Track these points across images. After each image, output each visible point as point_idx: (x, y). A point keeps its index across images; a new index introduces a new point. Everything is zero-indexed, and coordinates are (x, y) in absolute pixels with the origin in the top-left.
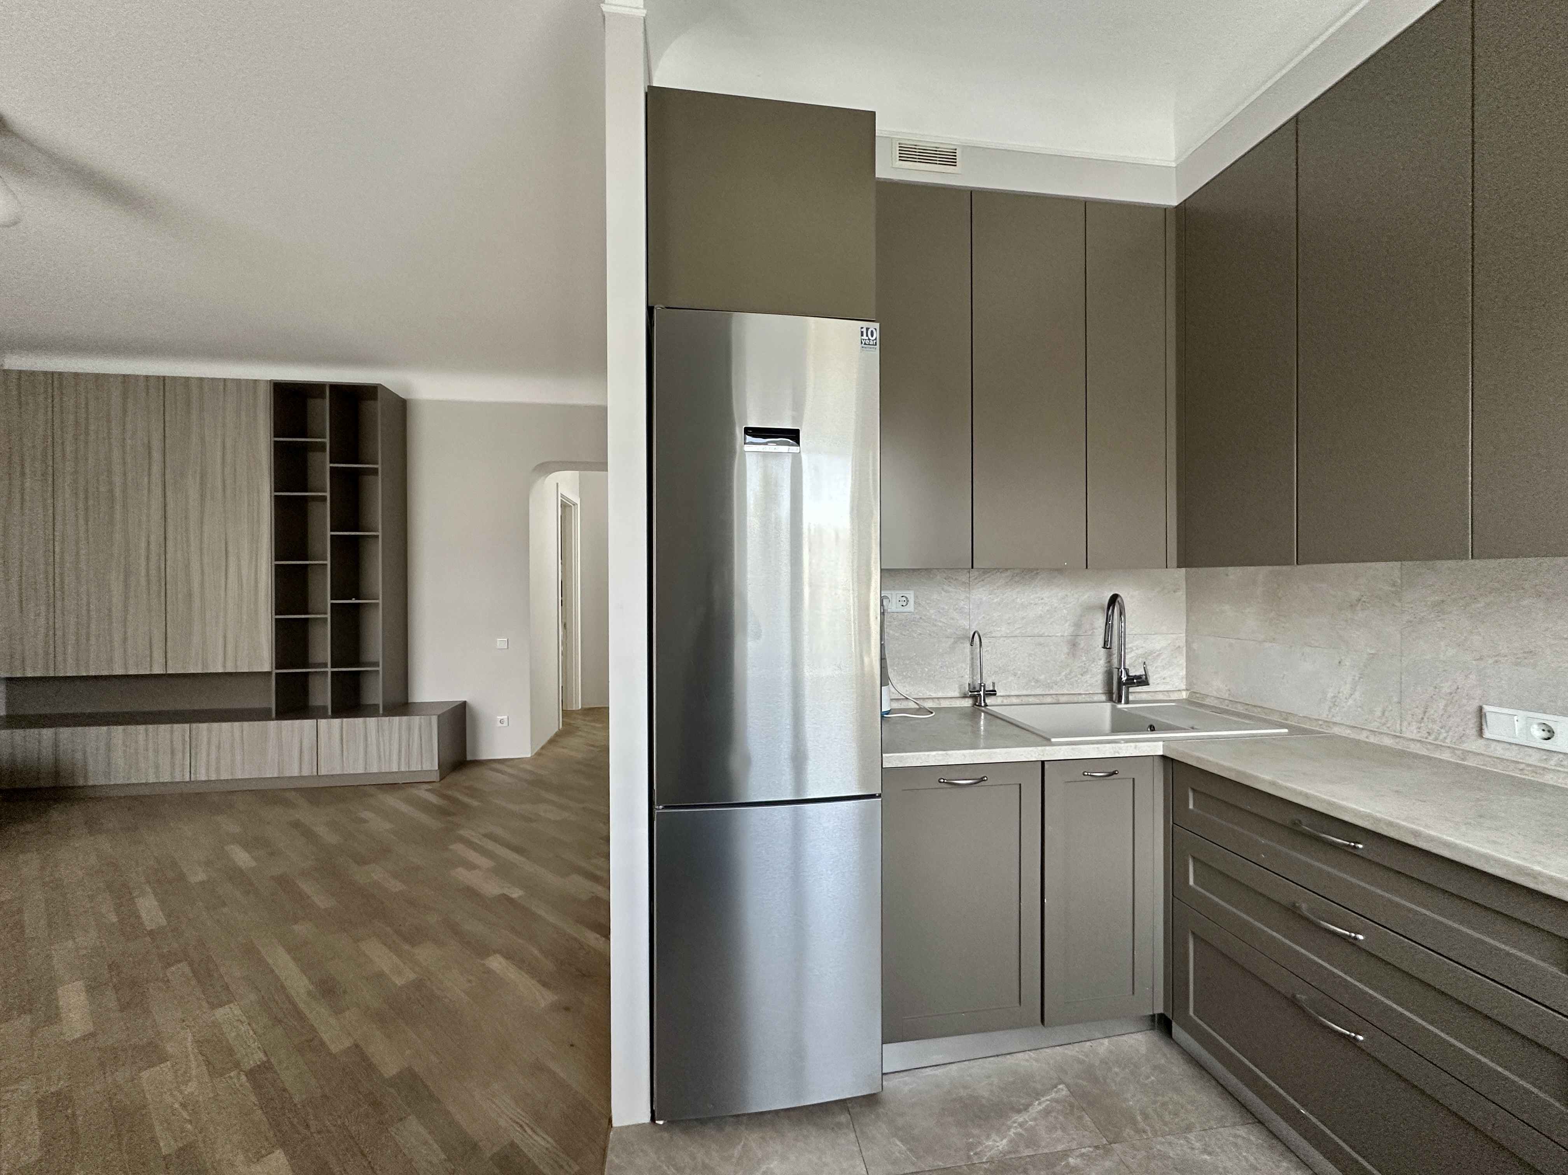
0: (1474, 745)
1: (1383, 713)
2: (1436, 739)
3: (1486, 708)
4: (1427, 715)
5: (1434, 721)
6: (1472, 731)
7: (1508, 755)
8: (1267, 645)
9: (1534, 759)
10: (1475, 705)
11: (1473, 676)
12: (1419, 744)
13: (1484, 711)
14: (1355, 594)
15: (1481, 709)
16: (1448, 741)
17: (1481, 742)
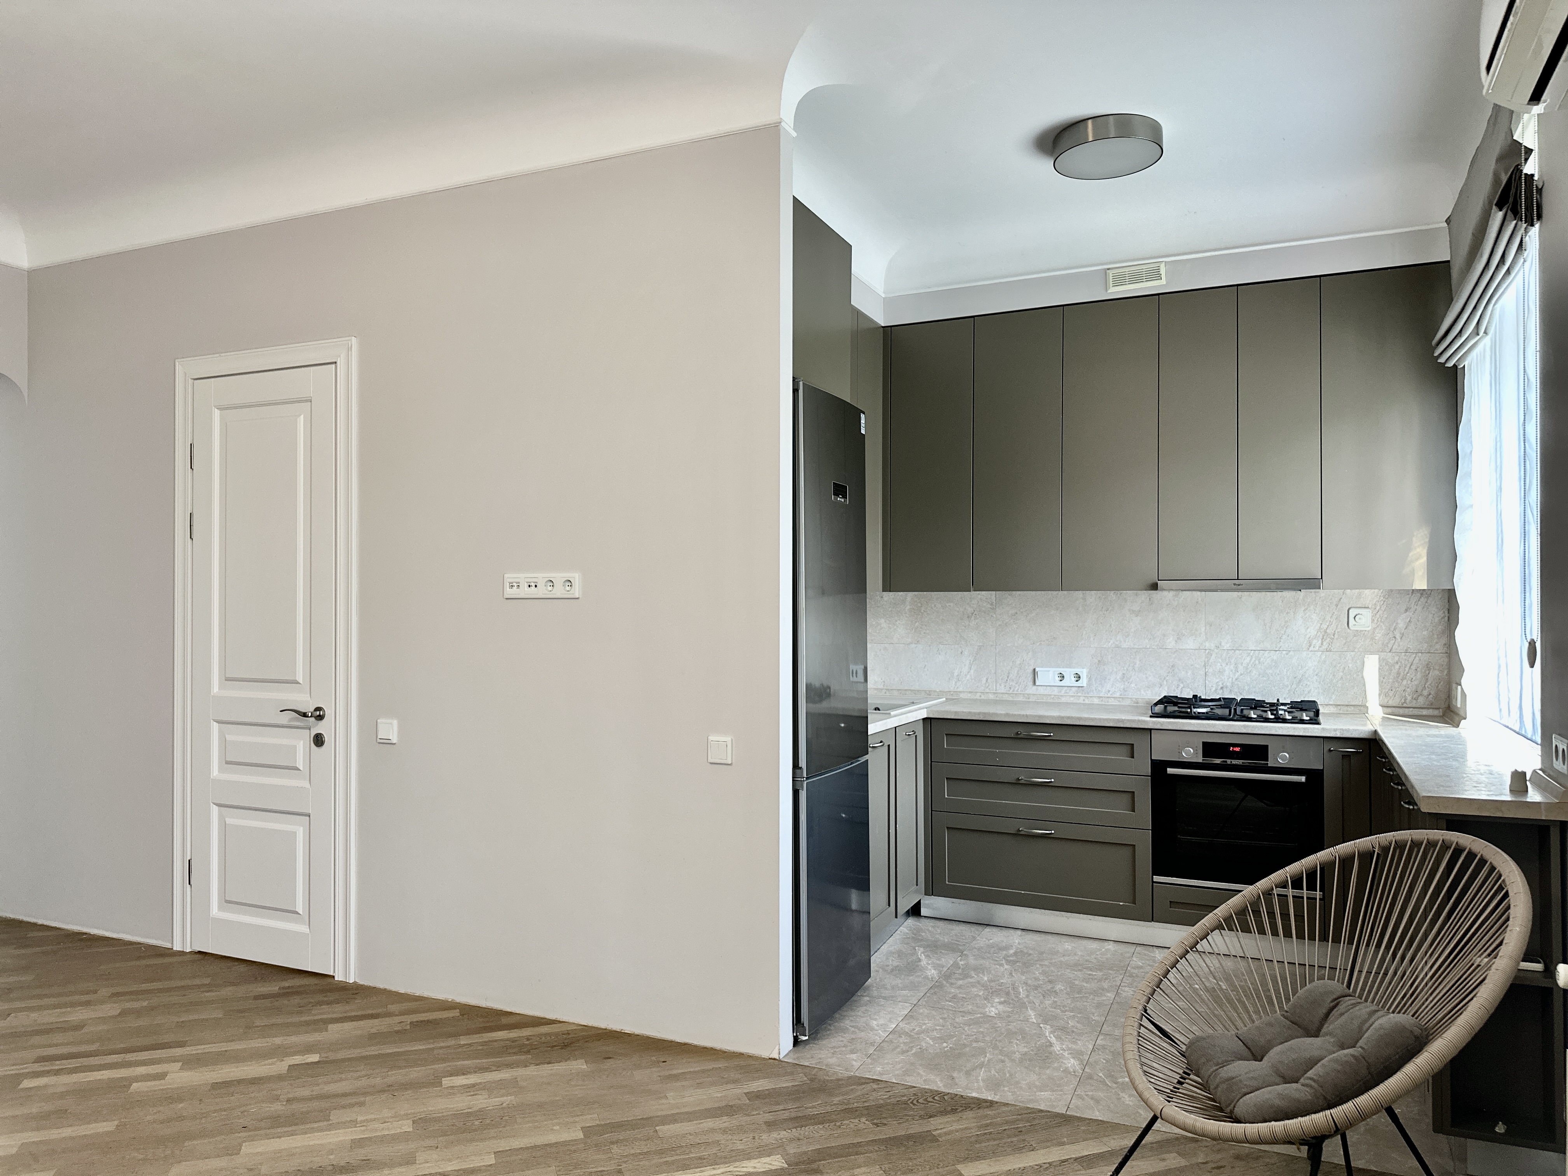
0: (1032, 690)
1: (987, 681)
2: (1013, 691)
3: (1037, 669)
4: (1009, 678)
5: (1013, 680)
6: (1030, 683)
7: (1046, 692)
8: (913, 646)
9: (1056, 691)
10: (1032, 668)
11: (1030, 653)
12: (1007, 695)
13: (1036, 671)
14: (970, 610)
15: (1034, 669)
16: (1019, 690)
17: (1035, 687)
